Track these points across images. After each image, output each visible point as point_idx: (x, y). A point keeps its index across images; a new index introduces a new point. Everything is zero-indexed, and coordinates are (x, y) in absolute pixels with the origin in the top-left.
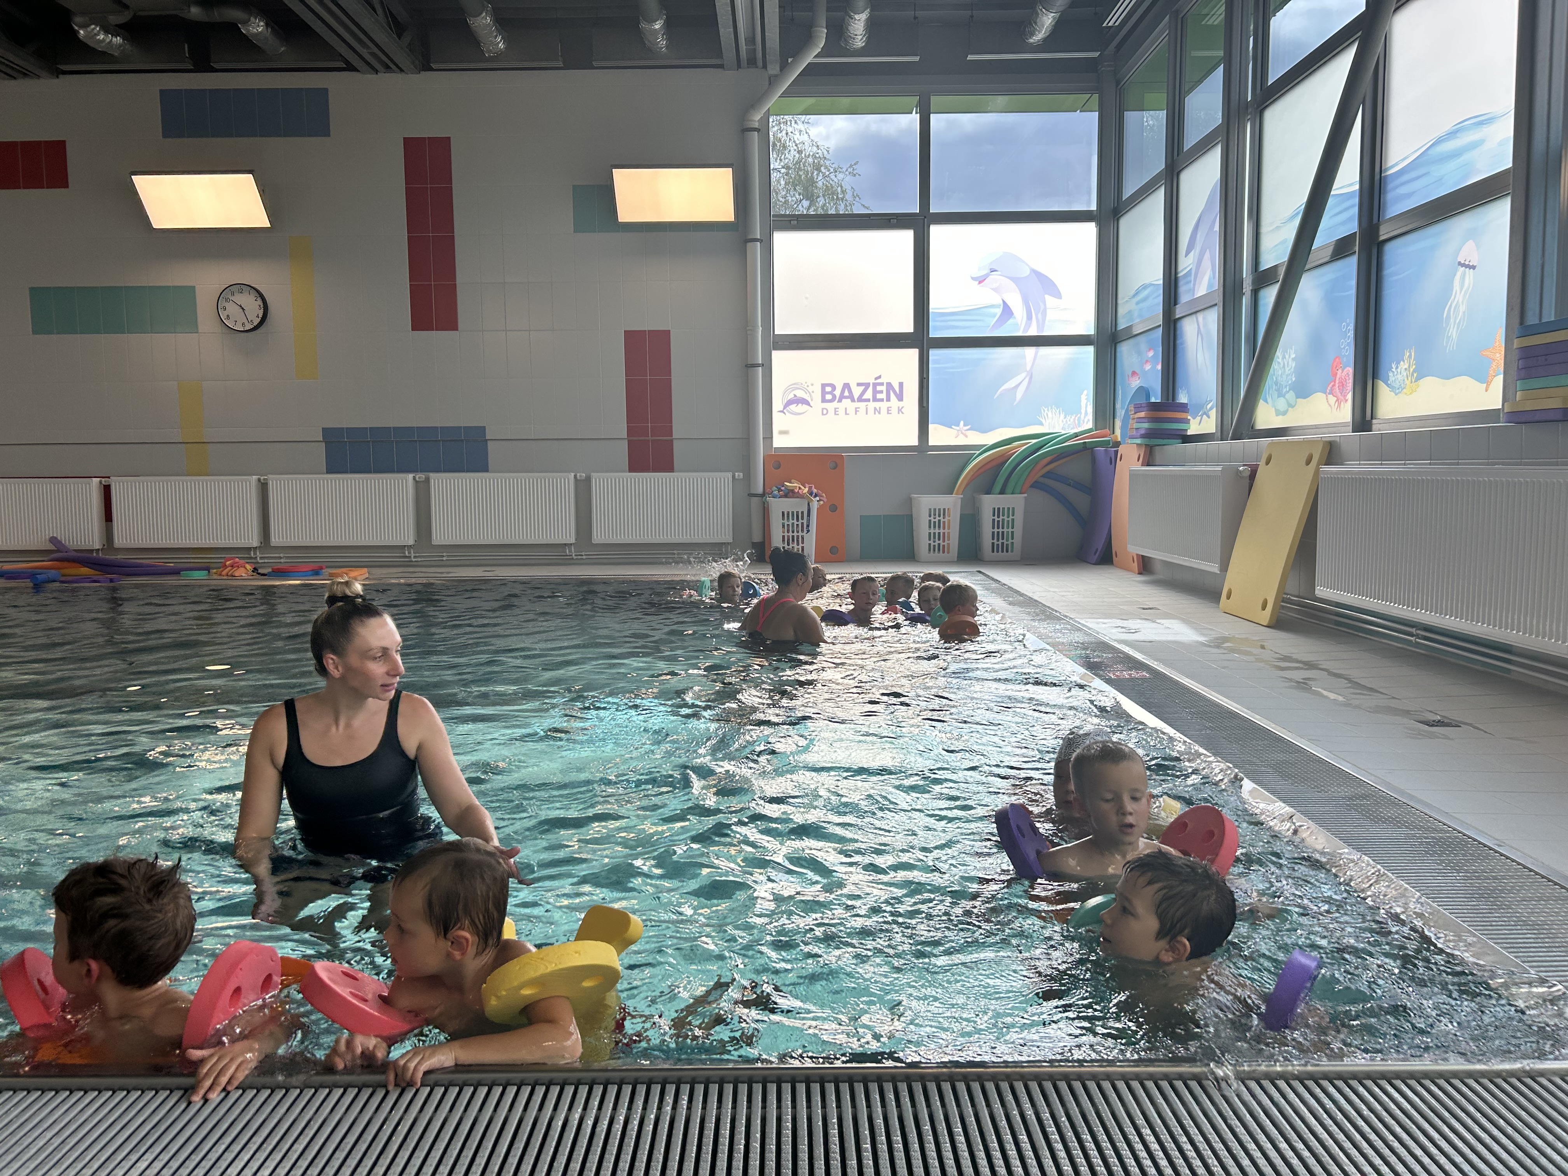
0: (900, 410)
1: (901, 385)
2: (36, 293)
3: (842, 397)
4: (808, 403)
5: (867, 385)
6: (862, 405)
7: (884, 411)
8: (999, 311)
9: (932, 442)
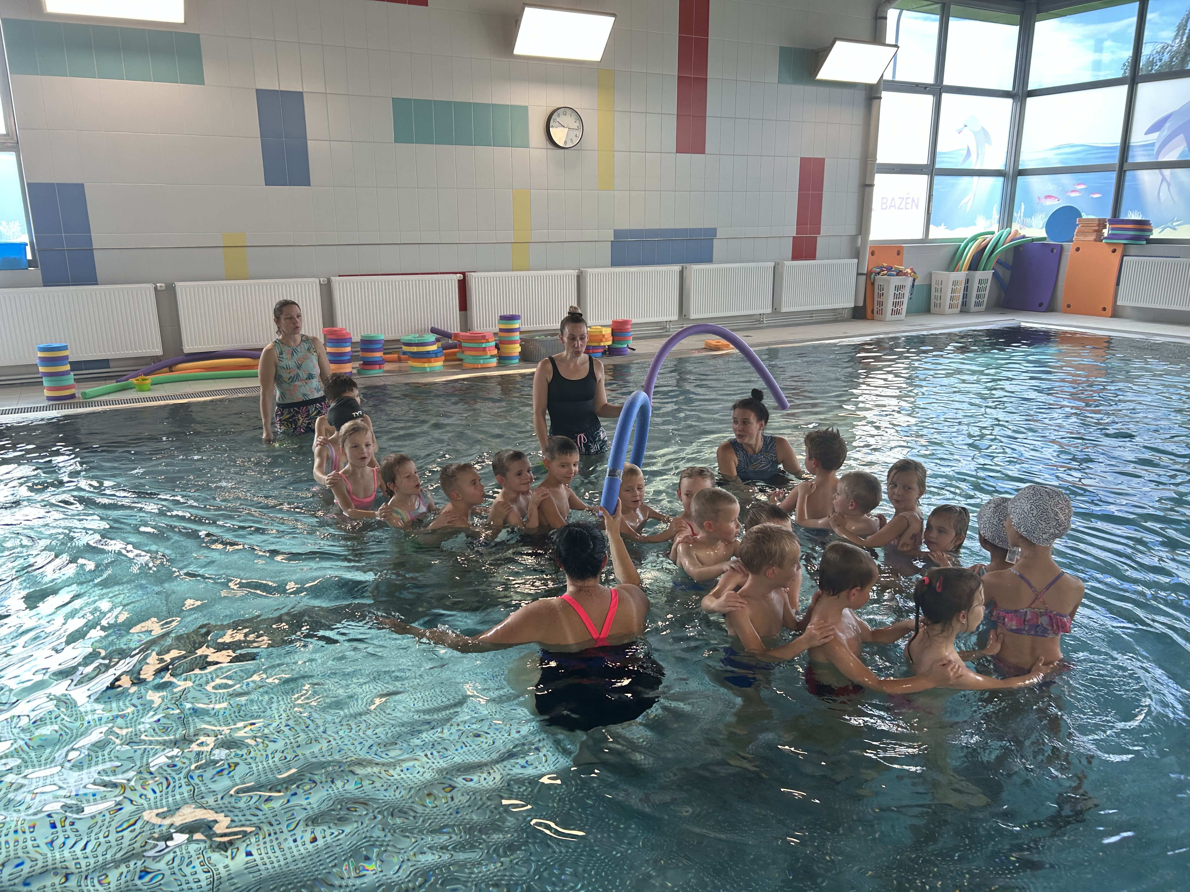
1: (919, 199)
2: (396, 102)
3: (891, 206)
5: (903, 198)
7: (909, 215)
8: (965, 152)
9: (931, 236)
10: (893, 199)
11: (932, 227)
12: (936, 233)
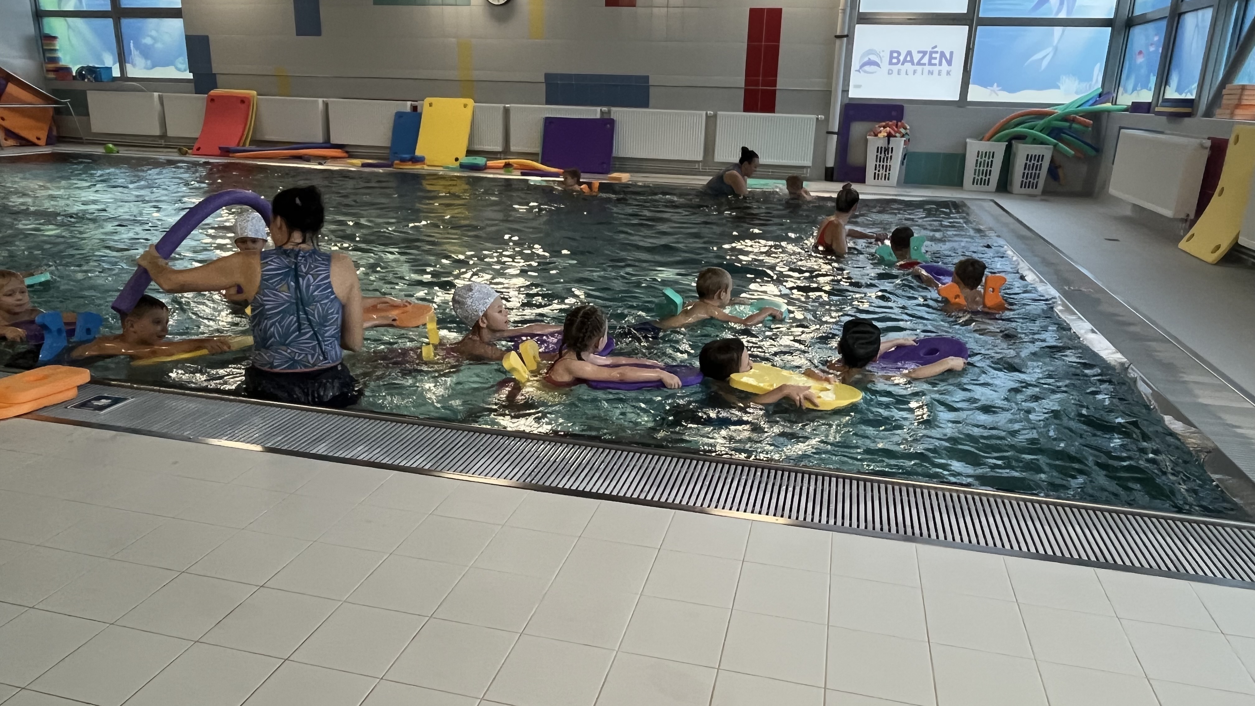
0: (948, 73)
1: (952, 53)
3: (905, 61)
4: (878, 65)
5: (925, 53)
6: (919, 68)
7: (936, 73)
9: (970, 98)
10: (909, 53)
11: (971, 87)
12: (976, 94)
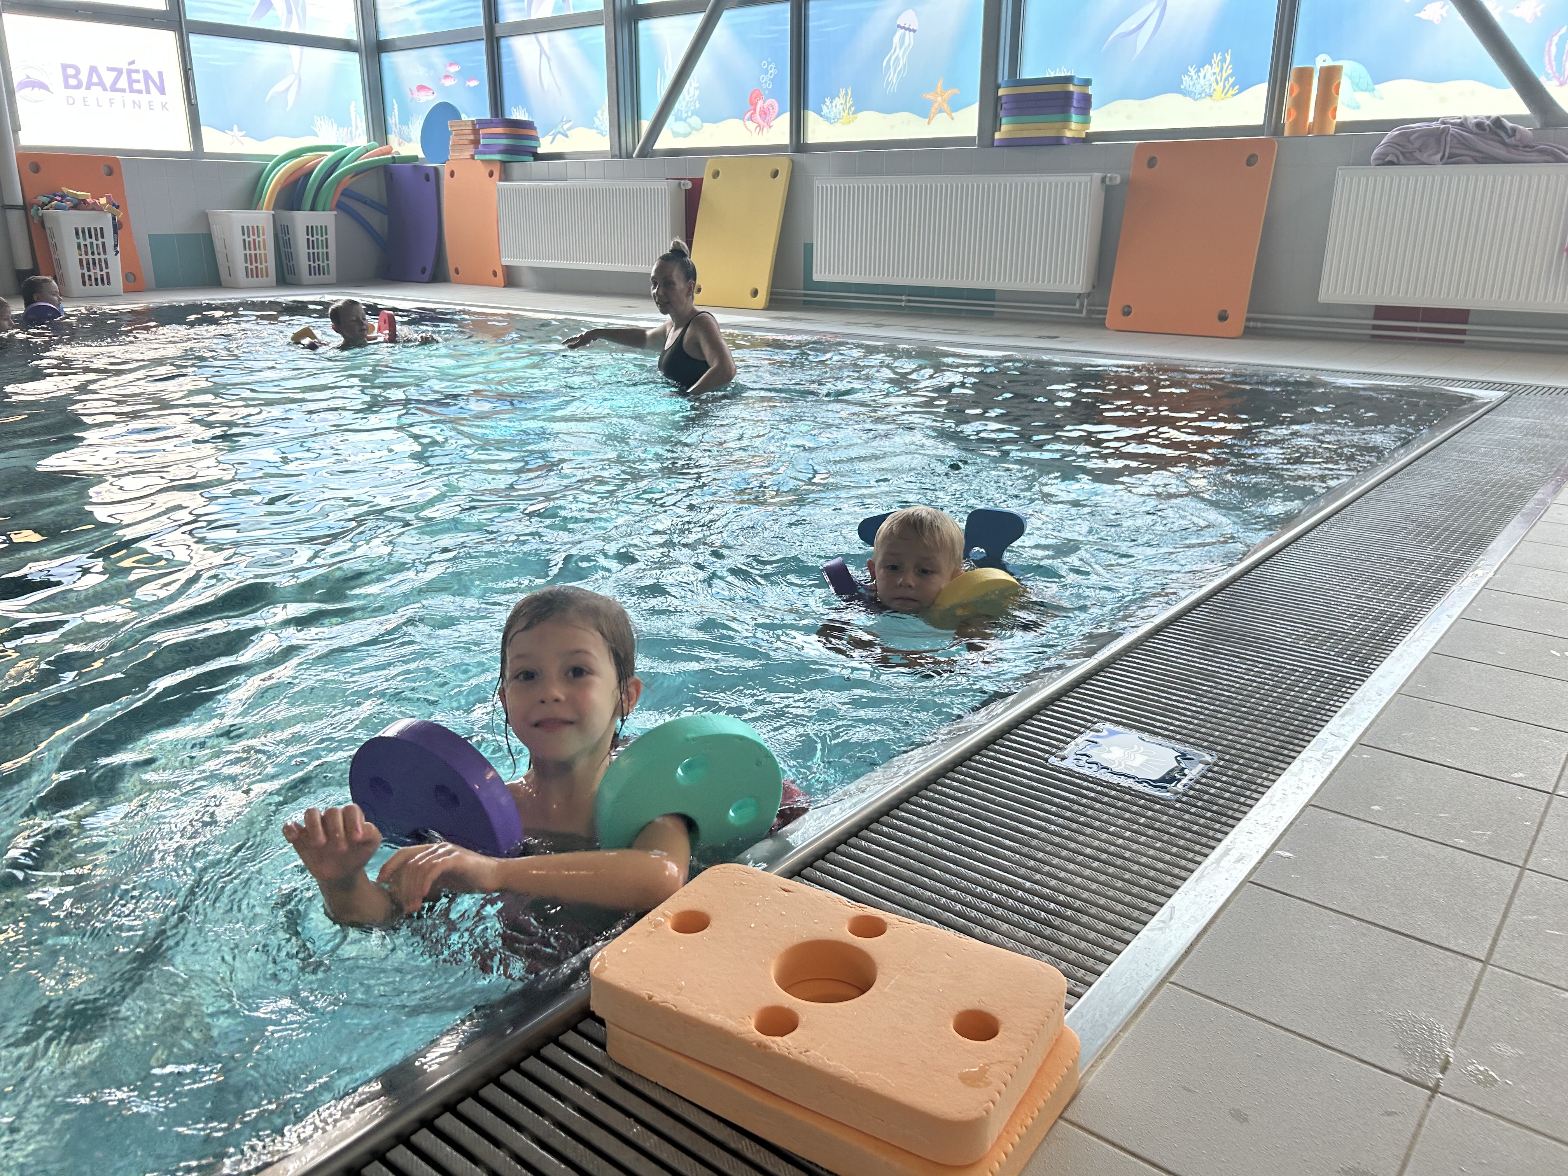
0: (164, 106)
1: (160, 74)
3: (90, 83)
4: (46, 88)
6: (117, 96)
7: (144, 105)
9: (208, 148)
10: (93, 70)
11: (204, 130)
12: (214, 141)
